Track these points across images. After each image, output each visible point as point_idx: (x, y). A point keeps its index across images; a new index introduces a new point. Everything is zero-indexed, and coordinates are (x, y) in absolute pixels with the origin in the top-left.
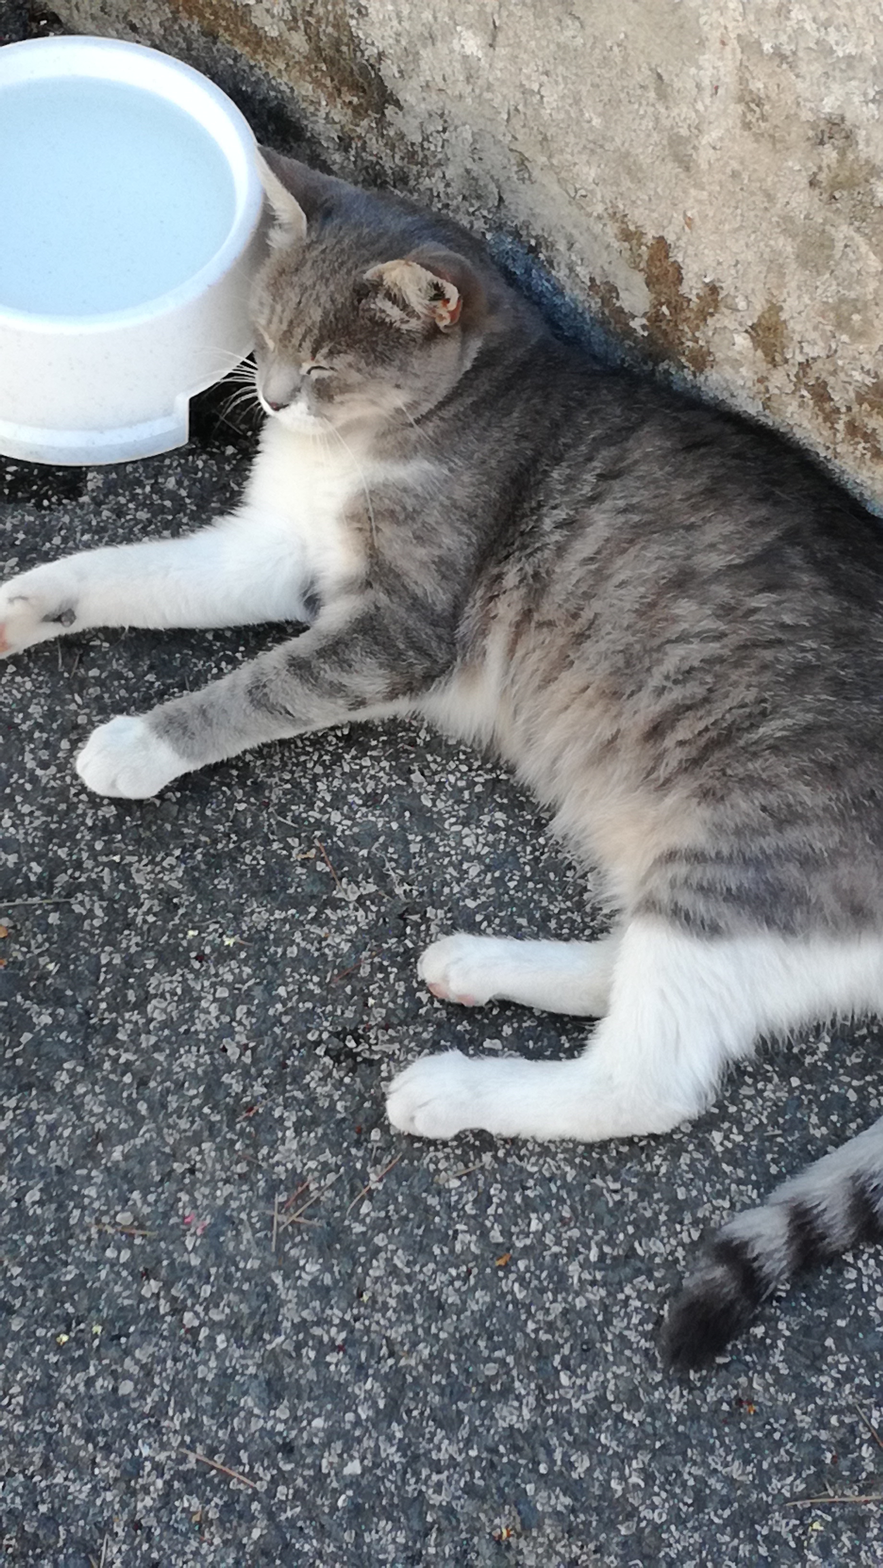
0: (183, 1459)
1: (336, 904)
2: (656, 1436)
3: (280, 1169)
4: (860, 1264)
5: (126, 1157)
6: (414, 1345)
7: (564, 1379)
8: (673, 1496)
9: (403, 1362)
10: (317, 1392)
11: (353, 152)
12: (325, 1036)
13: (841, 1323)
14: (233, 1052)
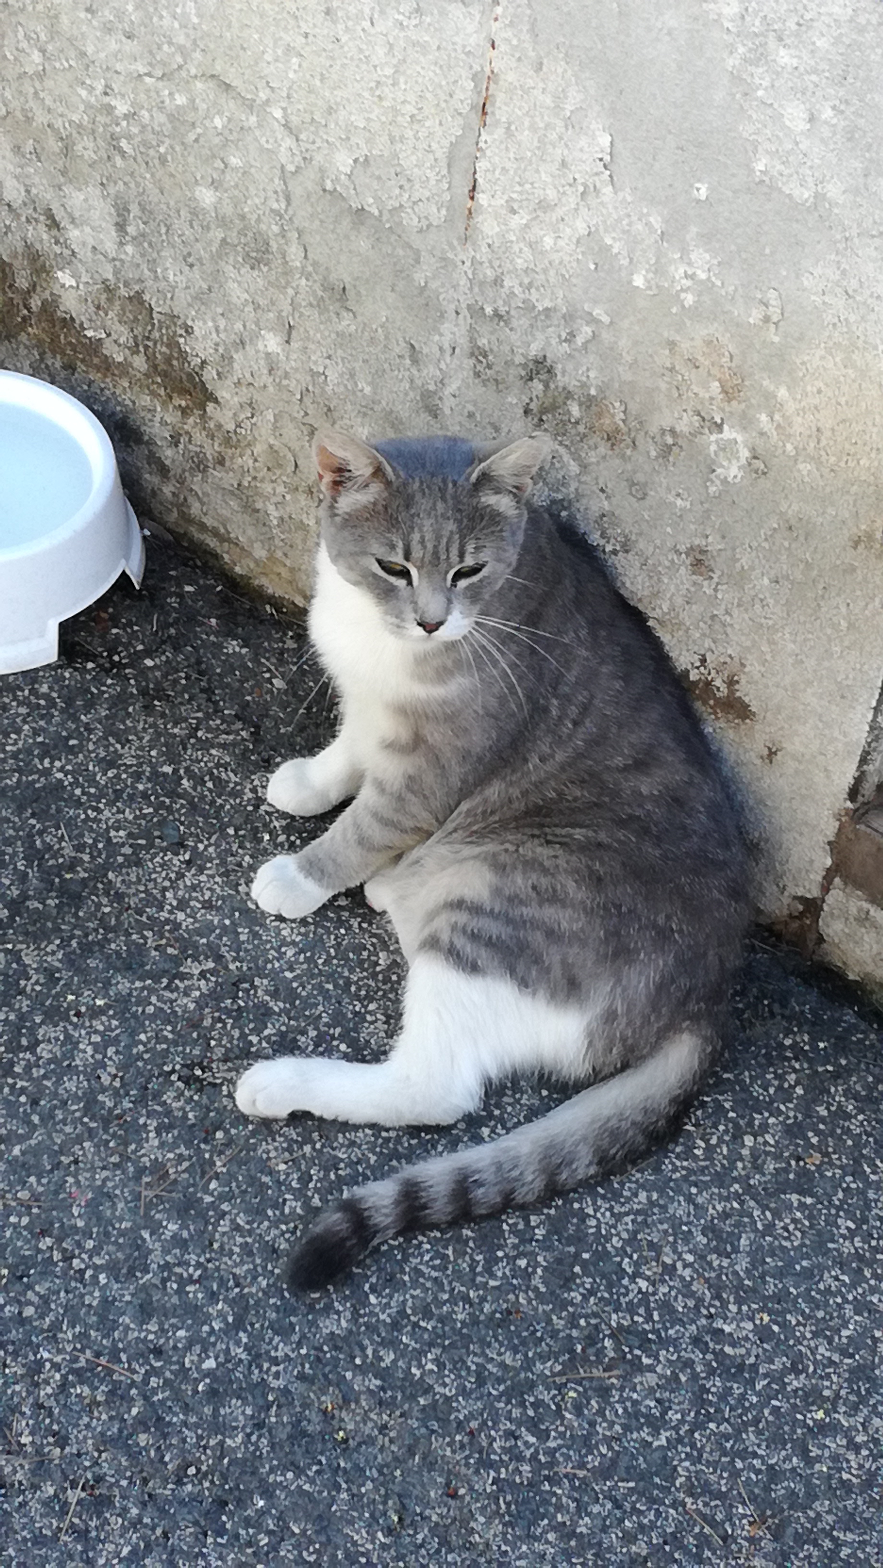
0: (76, 1360)
1: (183, 977)
2: (444, 1336)
3: (145, 1159)
4: (599, 1215)
5: (23, 1153)
6: (255, 1278)
7: (373, 1299)
8: (460, 1377)
9: (246, 1290)
10: (179, 1312)
11: (181, 446)
12: (178, 1067)
13: (586, 1256)
14: (106, 1080)
